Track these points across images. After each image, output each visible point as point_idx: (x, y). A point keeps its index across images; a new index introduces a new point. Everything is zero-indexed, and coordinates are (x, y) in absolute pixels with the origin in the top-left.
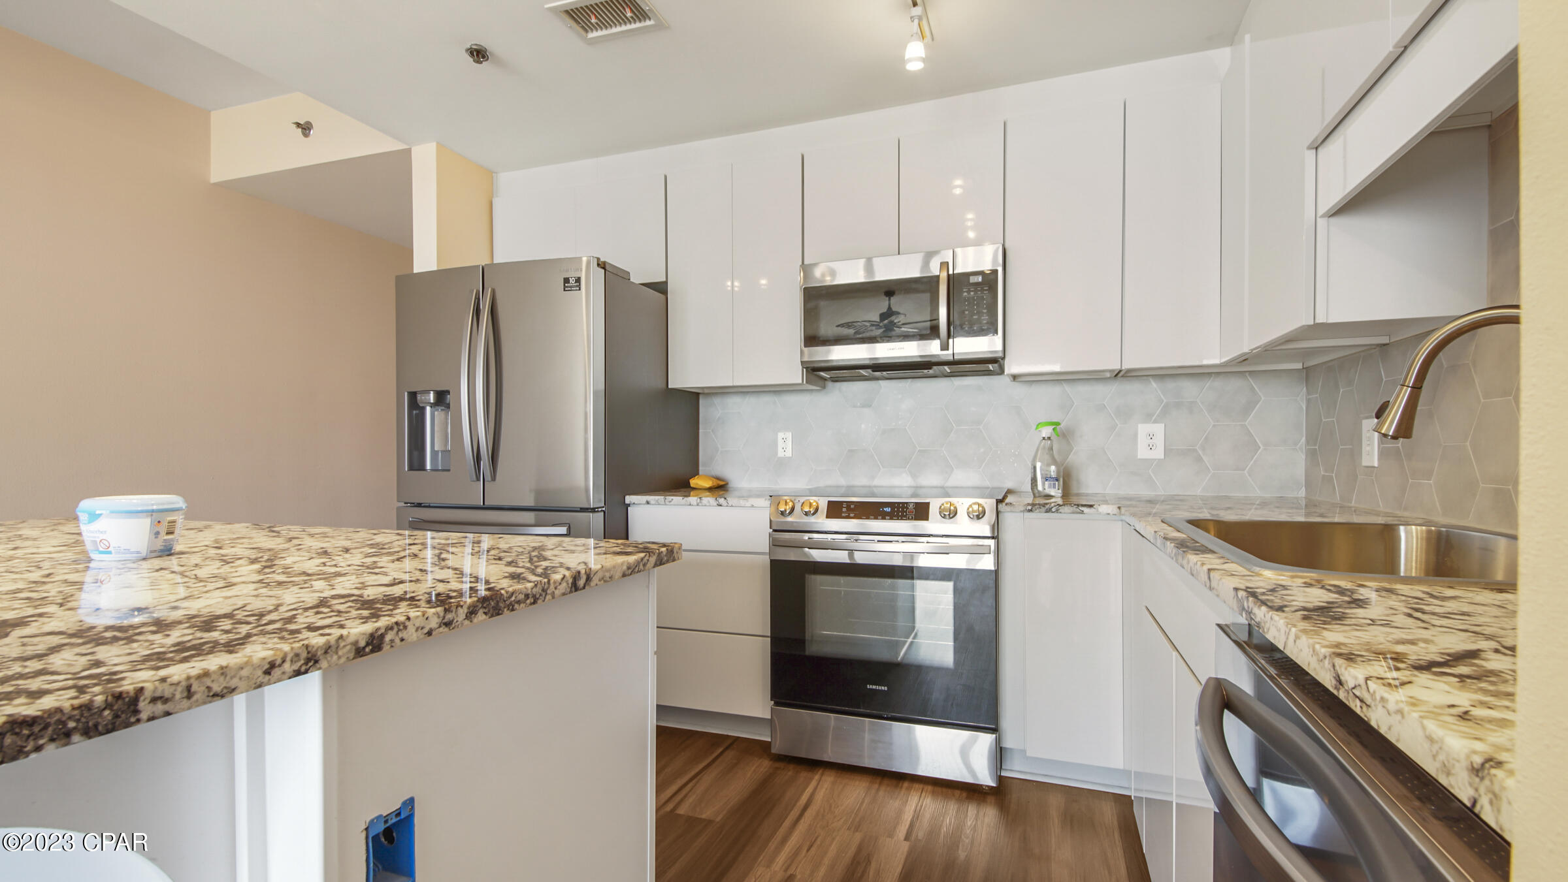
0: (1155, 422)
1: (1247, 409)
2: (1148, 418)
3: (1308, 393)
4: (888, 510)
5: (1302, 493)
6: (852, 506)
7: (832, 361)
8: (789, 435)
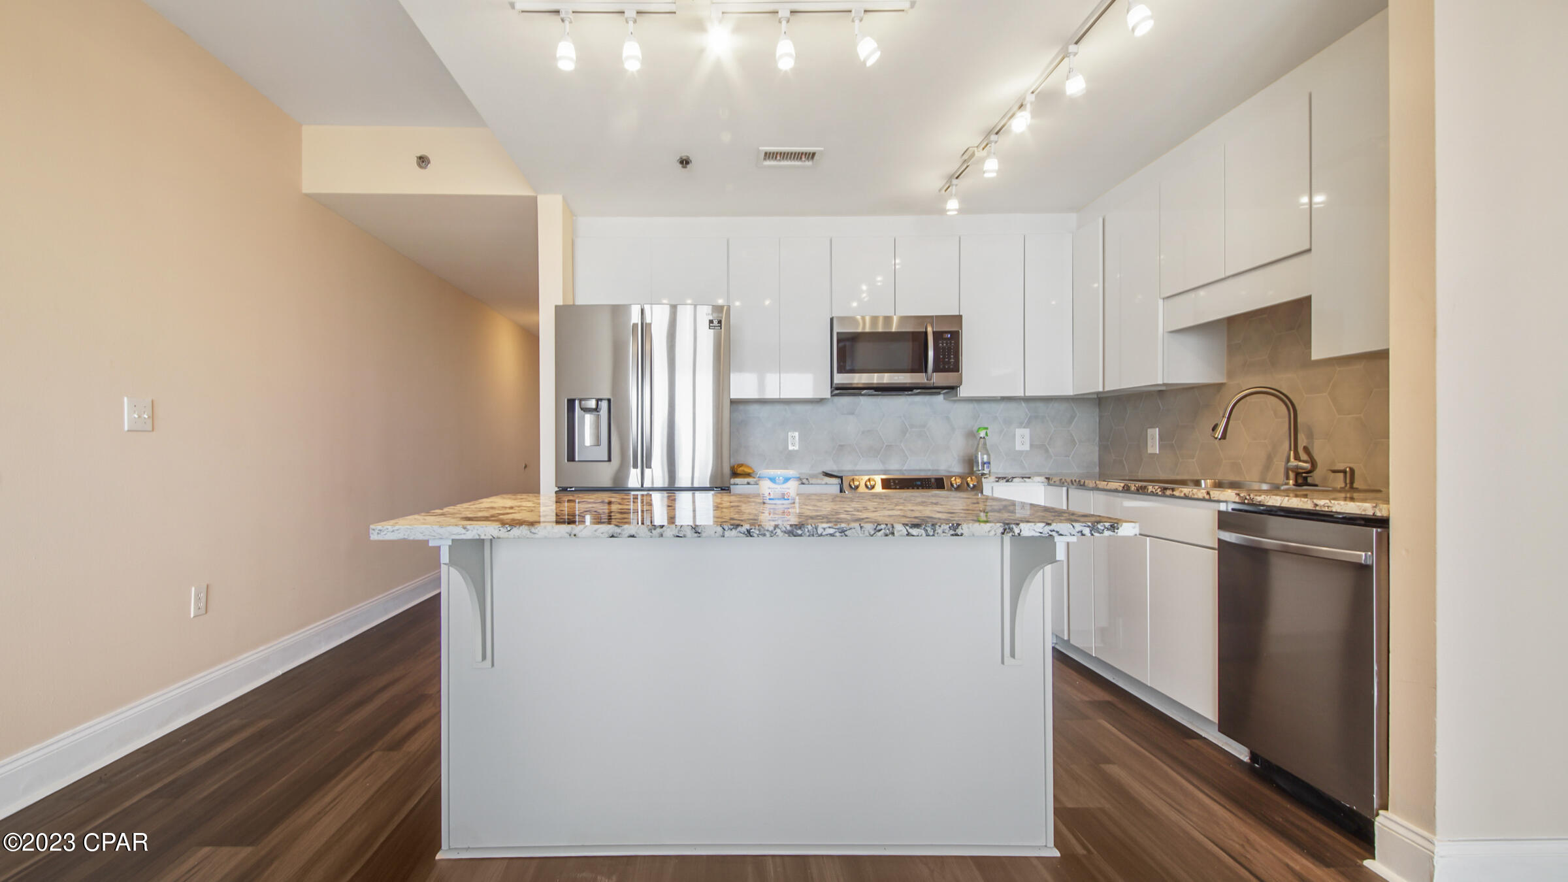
0: (1024, 427)
1: (1070, 421)
2: (1021, 425)
3: (1100, 411)
4: (919, 483)
5: (1097, 470)
6: (897, 482)
7: (854, 384)
8: (797, 434)
